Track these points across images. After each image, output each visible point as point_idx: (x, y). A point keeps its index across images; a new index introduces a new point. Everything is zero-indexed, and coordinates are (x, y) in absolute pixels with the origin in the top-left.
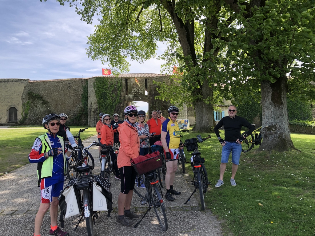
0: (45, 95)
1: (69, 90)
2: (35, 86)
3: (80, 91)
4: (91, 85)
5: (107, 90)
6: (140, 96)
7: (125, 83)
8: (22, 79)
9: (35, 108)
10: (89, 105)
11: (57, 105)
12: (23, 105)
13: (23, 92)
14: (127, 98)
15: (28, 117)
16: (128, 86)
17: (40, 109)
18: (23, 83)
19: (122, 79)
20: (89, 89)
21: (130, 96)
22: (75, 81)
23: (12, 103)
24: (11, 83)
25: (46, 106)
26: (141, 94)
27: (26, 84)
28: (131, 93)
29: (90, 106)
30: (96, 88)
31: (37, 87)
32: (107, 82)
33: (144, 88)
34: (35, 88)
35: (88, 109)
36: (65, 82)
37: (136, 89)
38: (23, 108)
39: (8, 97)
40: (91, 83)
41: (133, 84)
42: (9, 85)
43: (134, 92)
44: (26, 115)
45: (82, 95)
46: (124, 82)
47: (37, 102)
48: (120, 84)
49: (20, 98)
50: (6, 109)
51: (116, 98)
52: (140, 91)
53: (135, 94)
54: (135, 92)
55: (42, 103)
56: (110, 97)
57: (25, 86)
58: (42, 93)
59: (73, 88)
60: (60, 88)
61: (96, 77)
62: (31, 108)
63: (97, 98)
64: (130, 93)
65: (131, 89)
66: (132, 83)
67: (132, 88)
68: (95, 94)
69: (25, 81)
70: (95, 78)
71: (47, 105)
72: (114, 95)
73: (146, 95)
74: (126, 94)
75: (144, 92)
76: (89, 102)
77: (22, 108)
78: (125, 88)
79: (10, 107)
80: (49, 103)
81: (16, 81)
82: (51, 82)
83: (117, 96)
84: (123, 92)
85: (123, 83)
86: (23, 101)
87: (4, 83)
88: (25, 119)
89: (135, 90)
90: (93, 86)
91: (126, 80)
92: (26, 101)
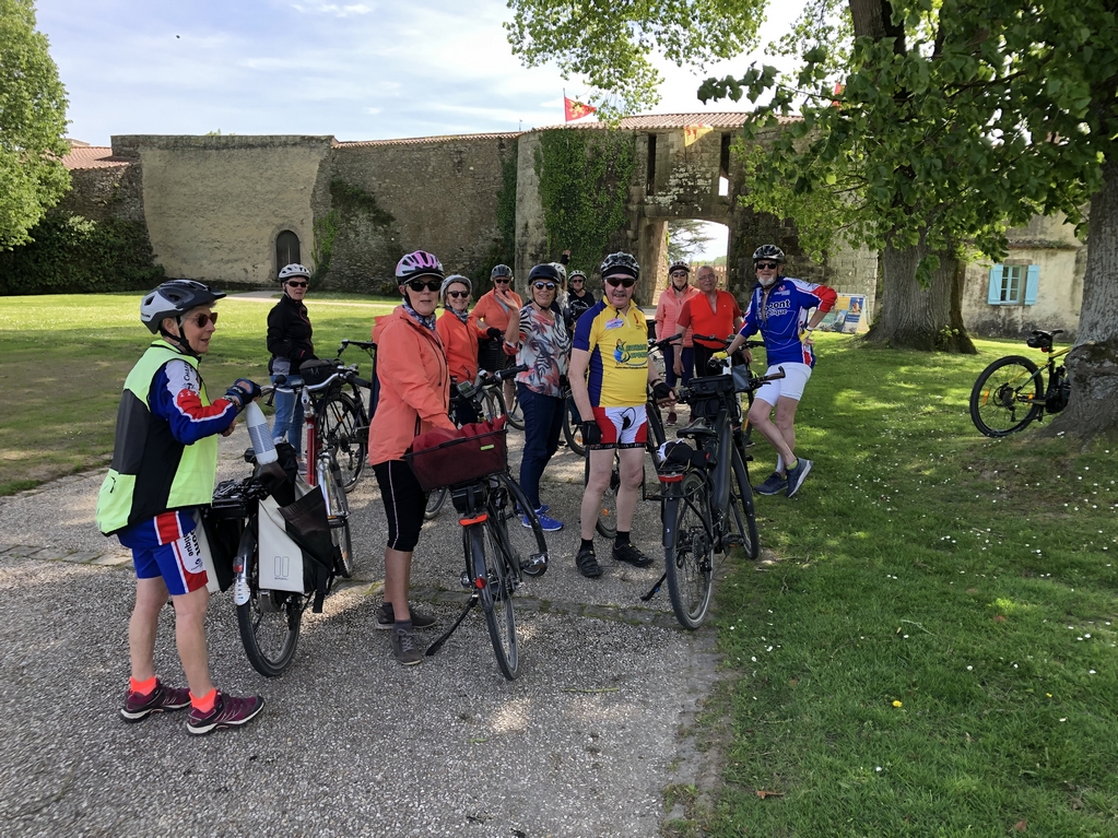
0: (383, 194)
1: (459, 175)
2: (353, 161)
3: (492, 179)
4: (526, 160)
5: (579, 176)
6: (699, 199)
7: (647, 151)
8: (312, 138)
9: (352, 236)
10: (519, 231)
11: (419, 228)
12: (318, 225)
13: (317, 182)
14: (649, 208)
15: (333, 265)
16: (657, 163)
17: (366, 238)
18: (316, 150)
19: (635, 136)
20: (519, 173)
21: (660, 199)
22: (479, 143)
23: (285, 217)
24: (280, 149)
25: (386, 231)
26: (702, 192)
27: (325, 153)
28: (665, 189)
29: (523, 235)
30: (542, 170)
31: (357, 165)
32: (581, 146)
33: (716, 169)
34: (351, 168)
35: (517, 246)
36: (445, 146)
37: (687, 174)
38: (315, 235)
39: (273, 196)
40: (526, 152)
41: (677, 155)
42: (274, 156)
43: (677, 185)
44: (327, 257)
45: (499, 194)
46: (642, 147)
47: (357, 216)
48: (629, 153)
49: (308, 199)
50: (267, 235)
51: (610, 206)
52: (700, 182)
53: (682, 191)
54: (681, 186)
55: (374, 220)
56: (590, 204)
57: (322, 161)
58: (374, 184)
59: (472, 168)
60: (430, 169)
61: (545, 130)
62: (341, 234)
63: (544, 206)
64: (661, 189)
65: (668, 174)
66: (671, 151)
67: (671, 168)
68: (539, 193)
69: (322, 141)
70: (542, 134)
71: (389, 226)
72: (604, 198)
73: (722, 197)
74: (649, 193)
75: (716, 186)
76: (519, 220)
77: (312, 234)
78: (646, 170)
79: (278, 232)
80: (393, 219)
81: (295, 145)
82: (402, 148)
83: (616, 198)
84: (637, 184)
85: (641, 150)
86: (316, 212)
87: (259, 150)
88: (322, 270)
89: (681, 176)
90: (533, 161)
91: (652, 137)
92: (326, 211)
